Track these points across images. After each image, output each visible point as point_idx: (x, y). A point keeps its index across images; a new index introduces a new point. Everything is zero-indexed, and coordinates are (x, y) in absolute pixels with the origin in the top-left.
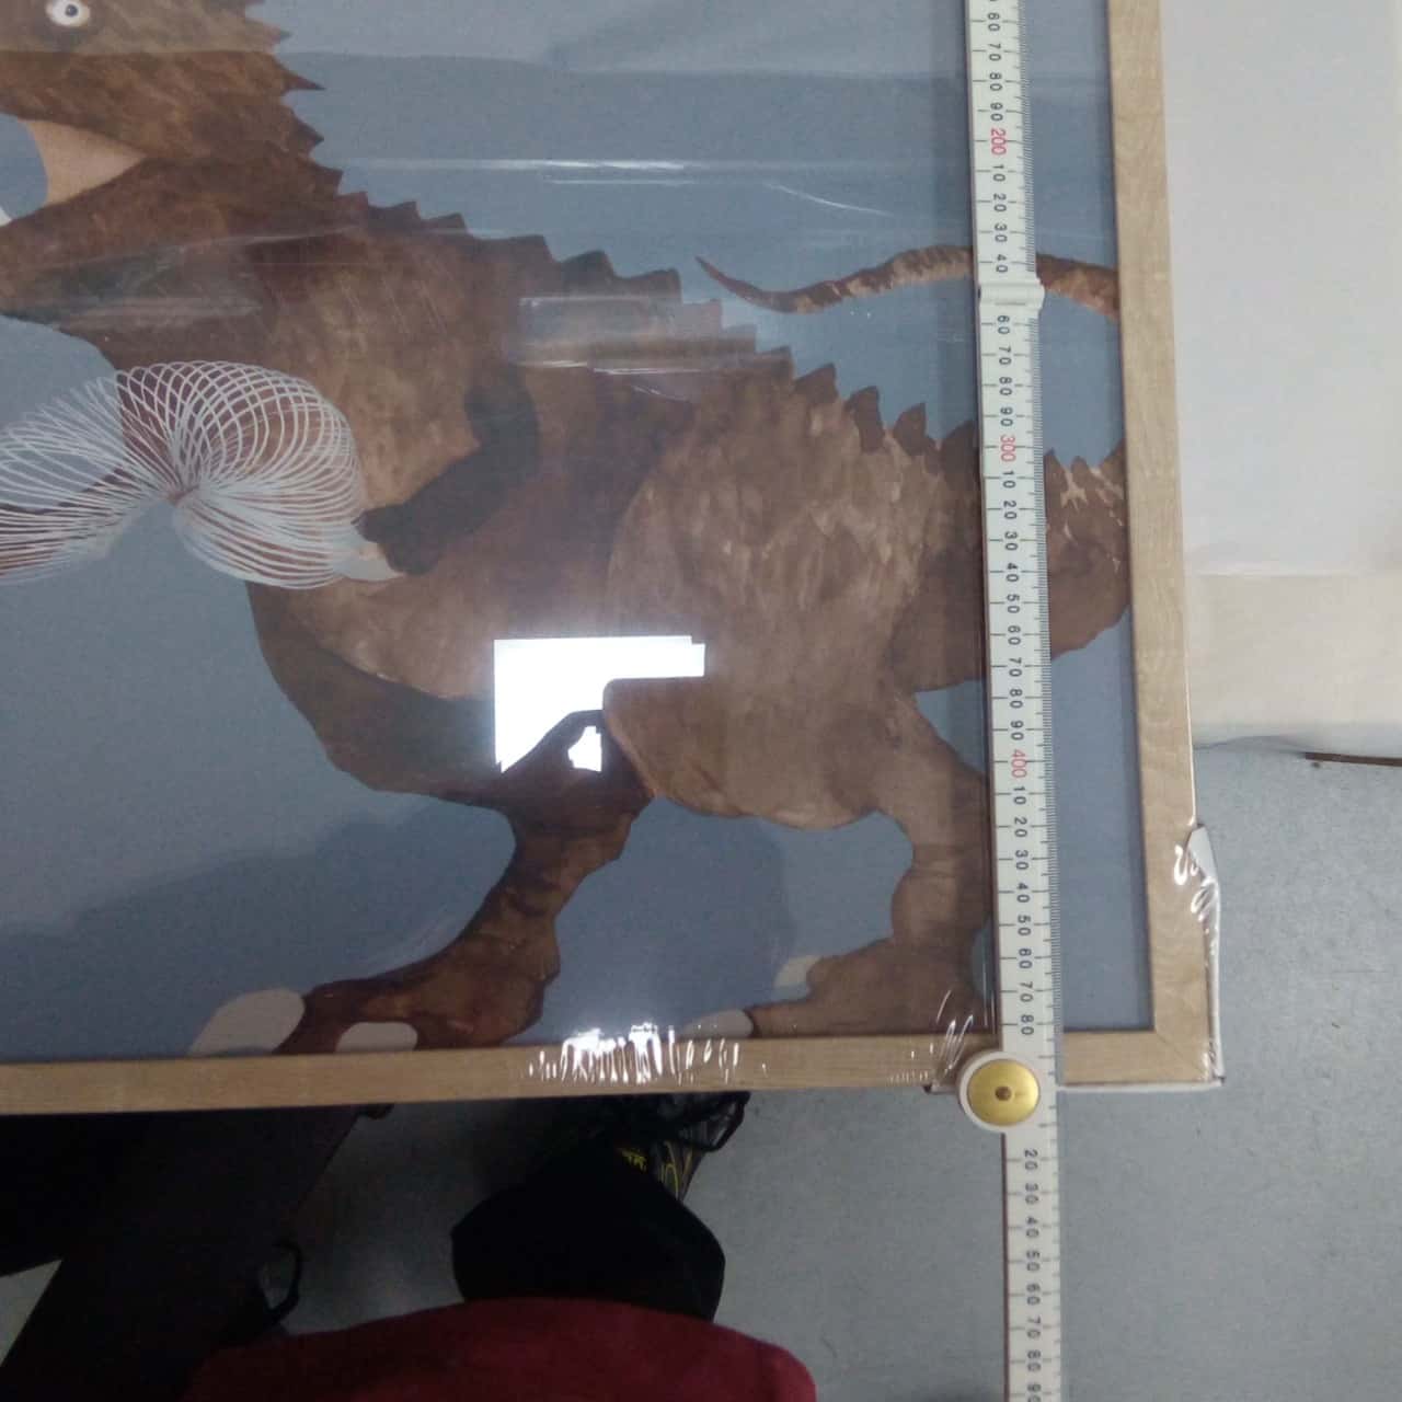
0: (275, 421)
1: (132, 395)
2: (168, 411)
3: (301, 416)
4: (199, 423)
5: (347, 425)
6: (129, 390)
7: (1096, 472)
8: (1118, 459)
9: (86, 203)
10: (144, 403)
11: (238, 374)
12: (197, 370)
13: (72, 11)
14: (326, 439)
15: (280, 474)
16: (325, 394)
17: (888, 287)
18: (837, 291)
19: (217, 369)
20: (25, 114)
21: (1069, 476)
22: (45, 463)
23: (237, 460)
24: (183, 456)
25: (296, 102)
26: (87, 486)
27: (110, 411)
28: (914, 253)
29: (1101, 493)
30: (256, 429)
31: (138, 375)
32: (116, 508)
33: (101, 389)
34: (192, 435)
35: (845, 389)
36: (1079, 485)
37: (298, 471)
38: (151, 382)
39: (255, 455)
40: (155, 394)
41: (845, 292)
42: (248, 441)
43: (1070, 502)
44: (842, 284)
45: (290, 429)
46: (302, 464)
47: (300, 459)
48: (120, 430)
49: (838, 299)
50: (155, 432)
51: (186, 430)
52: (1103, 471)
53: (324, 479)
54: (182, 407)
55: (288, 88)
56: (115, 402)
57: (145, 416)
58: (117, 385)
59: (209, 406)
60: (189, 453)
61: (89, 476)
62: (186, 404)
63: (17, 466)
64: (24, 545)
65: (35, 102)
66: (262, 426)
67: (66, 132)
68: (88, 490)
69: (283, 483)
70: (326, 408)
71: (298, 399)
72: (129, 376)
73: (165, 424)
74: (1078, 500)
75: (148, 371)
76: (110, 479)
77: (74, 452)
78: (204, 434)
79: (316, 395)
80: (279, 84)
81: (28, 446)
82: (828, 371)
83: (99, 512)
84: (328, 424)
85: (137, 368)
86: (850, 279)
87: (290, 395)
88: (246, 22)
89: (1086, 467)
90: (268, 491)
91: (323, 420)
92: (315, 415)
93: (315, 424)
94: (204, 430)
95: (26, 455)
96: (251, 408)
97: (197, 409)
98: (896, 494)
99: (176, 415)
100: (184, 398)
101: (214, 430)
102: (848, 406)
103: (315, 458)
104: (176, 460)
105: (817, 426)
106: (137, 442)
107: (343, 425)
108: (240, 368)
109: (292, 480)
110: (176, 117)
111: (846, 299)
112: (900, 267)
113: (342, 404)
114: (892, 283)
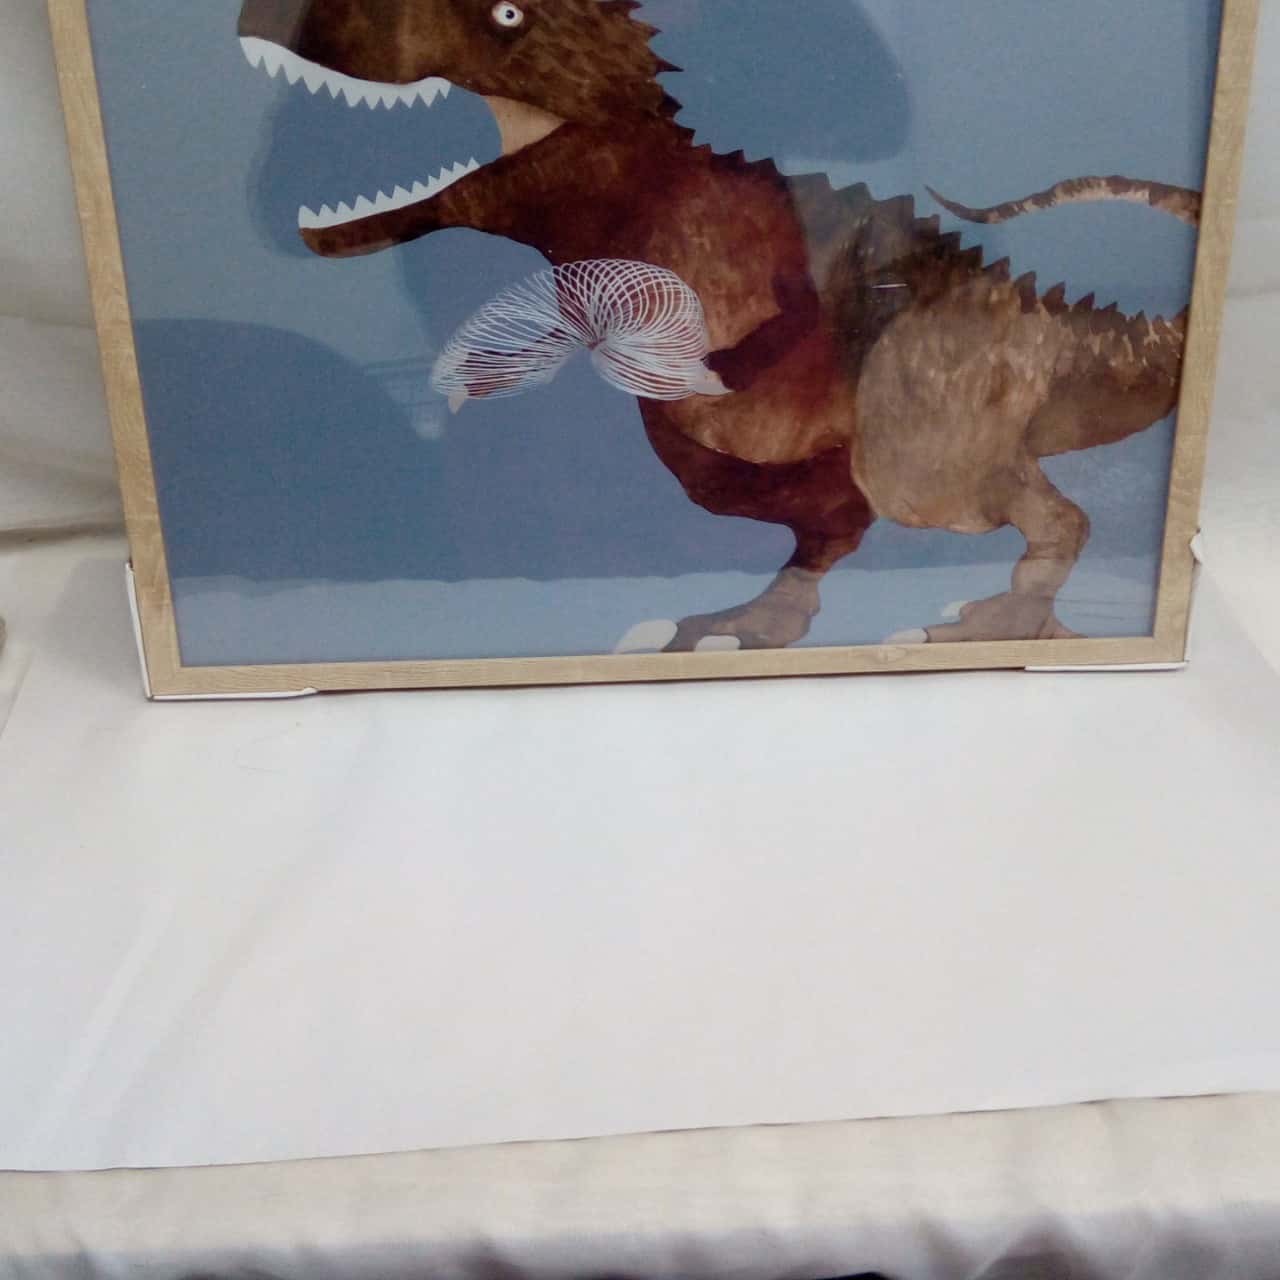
0: (652, 297)
1: (564, 282)
2: (586, 291)
3: (669, 294)
4: (605, 299)
5: (698, 300)
6: (560, 278)
7: (1168, 324)
8: (1184, 317)
10: (570, 286)
11: (629, 268)
12: (603, 265)
13: (510, 15)
14: (685, 308)
15: (657, 330)
16: (684, 279)
17: (1050, 205)
18: (1016, 209)
19: (616, 264)
20: (483, 90)
21: (1151, 328)
22: (511, 325)
23: (630, 322)
24: (596, 321)
25: (663, 80)
26: (537, 339)
27: (551, 293)
28: (1069, 181)
29: (1169, 338)
30: (641, 303)
31: (566, 269)
32: (557, 352)
33: (544, 278)
34: (602, 306)
35: (1015, 272)
36: (1156, 332)
37: (669, 328)
38: (574, 273)
39: (640, 319)
40: (577, 281)
41: (1022, 208)
42: (636, 310)
43: (1149, 344)
44: (1020, 204)
45: (662, 303)
46: (669, 325)
47: (668, 321)
48: (557, 305)
49: (1017, 214)
50: (578, 305)
51: (598, 303)
52: (1173, 324)
53: (684, 333)
54: (594, 289)
55: (659, 70)
56: (552, 286)
57: (572, 295)
58: (553, 275)
59: (611, 288)
60: (599, 318)
61: (540, 333)
62: (597, 287)
63: (495, 327)
64: (502, 375)
65: (490, 84)
66: (644, 300)
67: (512, 104)
68: (538, 342)
69: (659, 336)
70: (683, 287)
71: (666, 283)
72: (561, 269)
73: (584, 300)
74: (1155, 343)
75: (572, 266)
76: (552, 335)
77: (529, 318)
78: (609, 306)
79: (678, 280)
80: (652, 68)
81: (501, 315)
82: (1005, 262)
83: (547, 355)
84: (685, 298)
85: (565, 264)
86: (1026, 200)
87: (661, 280)
88: (630, 22)
89: (1162, 321)
90: (648, 341)
91: (682, 295)
92: (677, 293)
93: (677, 299)
94: (609, 303)
95: (499, 320)
96: (638, 289)
97: (604, 290)
98: (1040, 339)
99: (591, 294)
100: (596, 282)
101: (614, 304)
102: (1016, 284)
103: (678, 320)
104: (592, 322)
105: (994, 297)
106: (565, 310)
107: (695, 299)
108: (630, 263)
109: (665, 334)
110: (584, 93)
111: (1022, 214)
112: (1059, 192)
113: (695, 286)
114: (1053, 203)
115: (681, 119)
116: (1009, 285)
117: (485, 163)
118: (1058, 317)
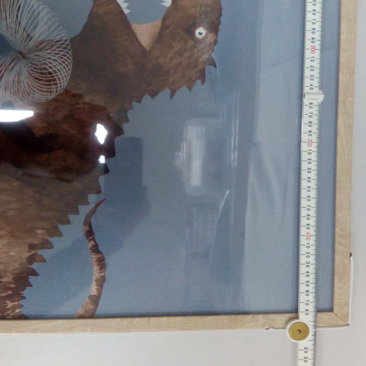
0: (50, 81)
1: (60, 43)
2: (54, 52)
3: (51, 88)
4: (49, 60)
5: (46, 101)
6: (62, 42)
9: (132, 34)
10: (57, 46)
11: (67, 72)
12: (69, 61)
13: (200, 34)
14: (42, 95)
15: (29, 82)
17: (91, 252)
19: (69, 66)
20: (164, 20)
21: (16, 303)
22: (35, 18)
23: (35, 70)
24: (36, 55)
25: (167, 92)
26: (26, 29)
27: (55, 37)
30: (46, 76)
31: (68, 45)
32: (18, 37)
33: (62, 35)
34: (45, 59)
35: (54, 240)
37: (30, 87)
38: (65, 48)
39: (36, 75)
40: (60, 49)
41: (90, 240)
42: (42, 73)
44: (93, 239)
45: (46, 85)
46: (32, 87)
47: (34, 87)
48: (47, 39)
49: (88, 238)
50: (46, 48)
51: (47, 57)
53: (27, 94)
54: (55, 56)
55: (171, 90)
56: (58, 38)
57: (52, 46)
58: (64, 39)
59: (55, 63)
60: (38, 57)
61: (30, 30)
62: (56, 57)
63: (34, 11)
64: (5, 11)
65: (168, 22)
66: (48, 77)
67: (158, 30)
68: (25, 29)
69: (25, 82)
70: (54, 95)
71: (57, 88)
72: (67, 43)
73: (49, 51)
75: (69, 48)
76: (29, 35)
77: (39, 26)
78: (44, 62)
79: (58, 93)
80: (173, 88)
81: (42, 14)
83: (16, 32)
84: (47, 95)
85: (70, 45)
86: (95, 242)
87: (59, 85)
88: (195, 80)
90: (23, 78)
91: (49, 94)
92: (51, 92)
93: (47, 92)
94: (47, 62)
95: (39, 14)
96: (54, 75)
97: (55, 60)
99: (52, 54)
100: (58, 57)
101: (46, 64)
102: (46, 240)
103: (34, 91)
104: (37, 53)
105: (39, 231)
106: (44, 42)
107: (47, 99)
108: (69, 72)
109: (26, 85)
110: (162, 60)
111: (88, 241)
114: (93, 253)
115: (147, 98)
116: (47, 237)
117: (127, 16)
118: (25, 261)
